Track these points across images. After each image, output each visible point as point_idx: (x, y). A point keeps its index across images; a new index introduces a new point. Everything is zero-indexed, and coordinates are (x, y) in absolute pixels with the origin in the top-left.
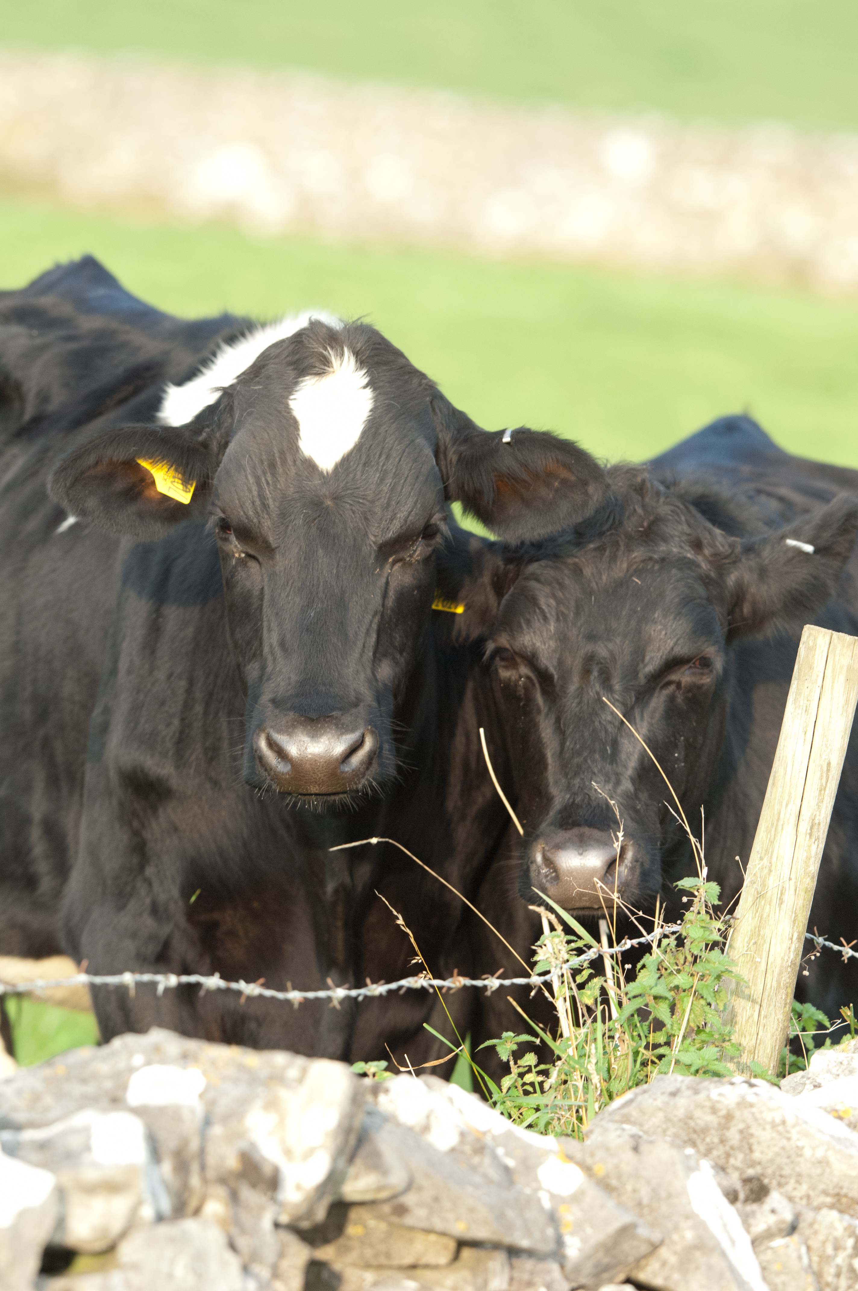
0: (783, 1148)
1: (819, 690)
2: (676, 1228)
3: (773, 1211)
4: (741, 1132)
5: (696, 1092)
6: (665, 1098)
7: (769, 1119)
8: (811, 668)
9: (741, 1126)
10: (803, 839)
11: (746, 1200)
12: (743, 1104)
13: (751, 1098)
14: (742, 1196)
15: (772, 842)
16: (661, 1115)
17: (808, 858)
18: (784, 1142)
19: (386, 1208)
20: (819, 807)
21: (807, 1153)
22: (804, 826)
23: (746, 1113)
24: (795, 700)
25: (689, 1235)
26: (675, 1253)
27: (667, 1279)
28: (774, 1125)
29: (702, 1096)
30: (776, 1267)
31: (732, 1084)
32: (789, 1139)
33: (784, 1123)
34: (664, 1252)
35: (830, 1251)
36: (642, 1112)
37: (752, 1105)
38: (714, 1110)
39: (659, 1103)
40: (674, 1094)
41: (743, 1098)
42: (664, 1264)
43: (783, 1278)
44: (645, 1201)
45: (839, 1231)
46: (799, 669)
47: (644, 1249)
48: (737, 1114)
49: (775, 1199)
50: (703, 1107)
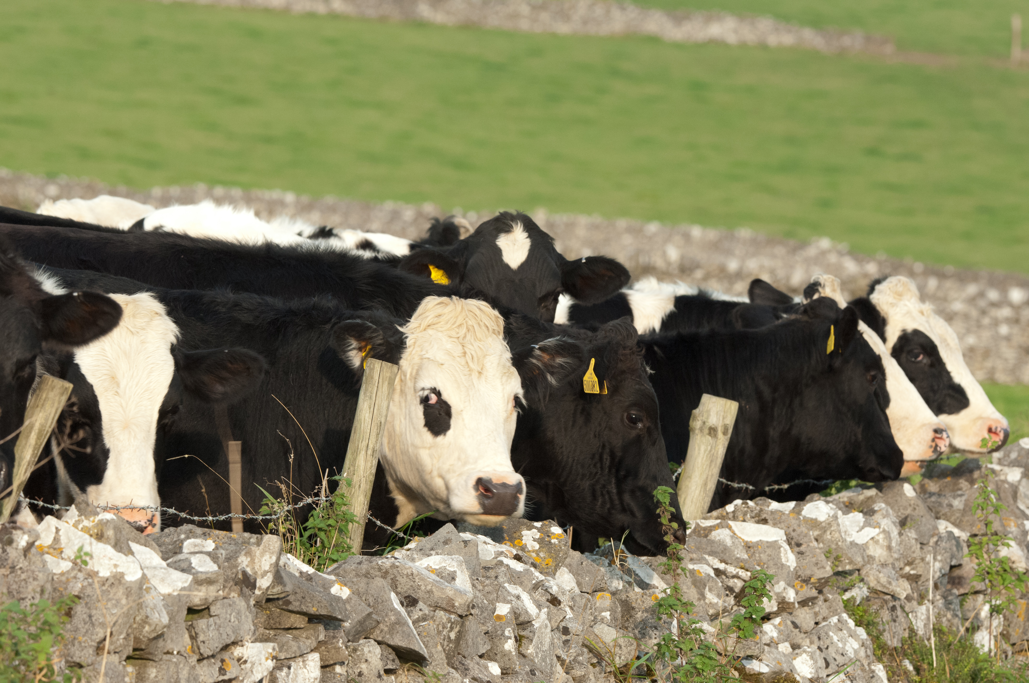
0: (412, 586)
1: (376, 389)
2: (386, 615)
3: (421, 610)
4: (392, 579)
5: (371, 562)
6: (356, 565)
7: (405, 573)
8: (372, 378)
9: (392, 576)
10: (370, 458)
11: (407, 606)
12: (393, 566)
13: (397, 564)
14: (405, 604)
15: (355, 459)
16: (354, 572)
17: (372, 466)
18: (412, 583)
19: (281, 602)
20: (376, 442)
21: (423, 588)
22: (370, 452)
23: (395, 571)
24: (365, 393)
25: (393, 618)
26: (387, 626)
27: (383, 638)
28: (407, 575)
29: (374, 563)
30: (425, 634)
31: (387, 558)
32: (414, 582)
33: (412, 574)
34: (381, 625)
35: (441, 629)
36: (345, 572)
37: (397, 567)
38: (380, 569)
39: (353, 567)
40: (360, 563)
41: (394, 564)
42: (382, 631)
43: (428, 638)
44: (371, 604)
45: (445, 620)
46: (366, 379)
47: (374, 624)
48: (390, 571)
49: (421, 605)
50: (374, 568)
